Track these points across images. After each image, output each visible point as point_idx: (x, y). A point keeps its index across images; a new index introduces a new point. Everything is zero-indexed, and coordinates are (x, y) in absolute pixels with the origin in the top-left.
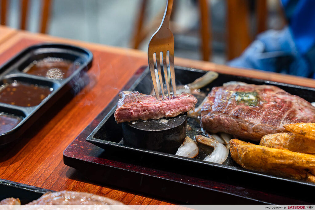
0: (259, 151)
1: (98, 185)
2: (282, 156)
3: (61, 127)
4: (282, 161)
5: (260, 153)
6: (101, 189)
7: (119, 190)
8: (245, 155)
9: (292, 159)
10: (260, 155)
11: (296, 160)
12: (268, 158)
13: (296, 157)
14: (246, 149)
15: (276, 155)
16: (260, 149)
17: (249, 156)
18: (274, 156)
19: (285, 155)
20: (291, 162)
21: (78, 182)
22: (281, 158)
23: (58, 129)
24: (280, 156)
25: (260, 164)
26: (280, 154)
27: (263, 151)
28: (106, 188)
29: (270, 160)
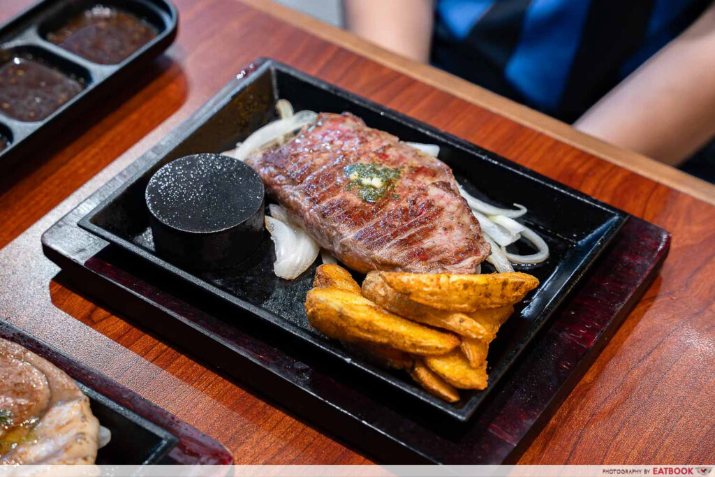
0: (333, 313)
1: (91, 302)
2: (370, 328)
3: (79, 164)
4: (370, 336)
5: (335, 317)
6: (92, 311)
7: (121, 319)
8: (312, 312)
9: (387, 337)
10: (334, 320)
11: (393, 339)
12: (347, 327)
13: (394, 333)
14: (315, 303)
15: (360, 324)
16: (335, 311)
17: (317, 317)
18: (358, 327)
19: (375, 328)
20: (385, 340)
21: (60, 289)
22: (368, 331)
23: (73, 169)
24: (366, 328)
25: (335, 333)
26: (367, 325)
27: (339, 314)
28: (102, 310)
29: (349, 331)
